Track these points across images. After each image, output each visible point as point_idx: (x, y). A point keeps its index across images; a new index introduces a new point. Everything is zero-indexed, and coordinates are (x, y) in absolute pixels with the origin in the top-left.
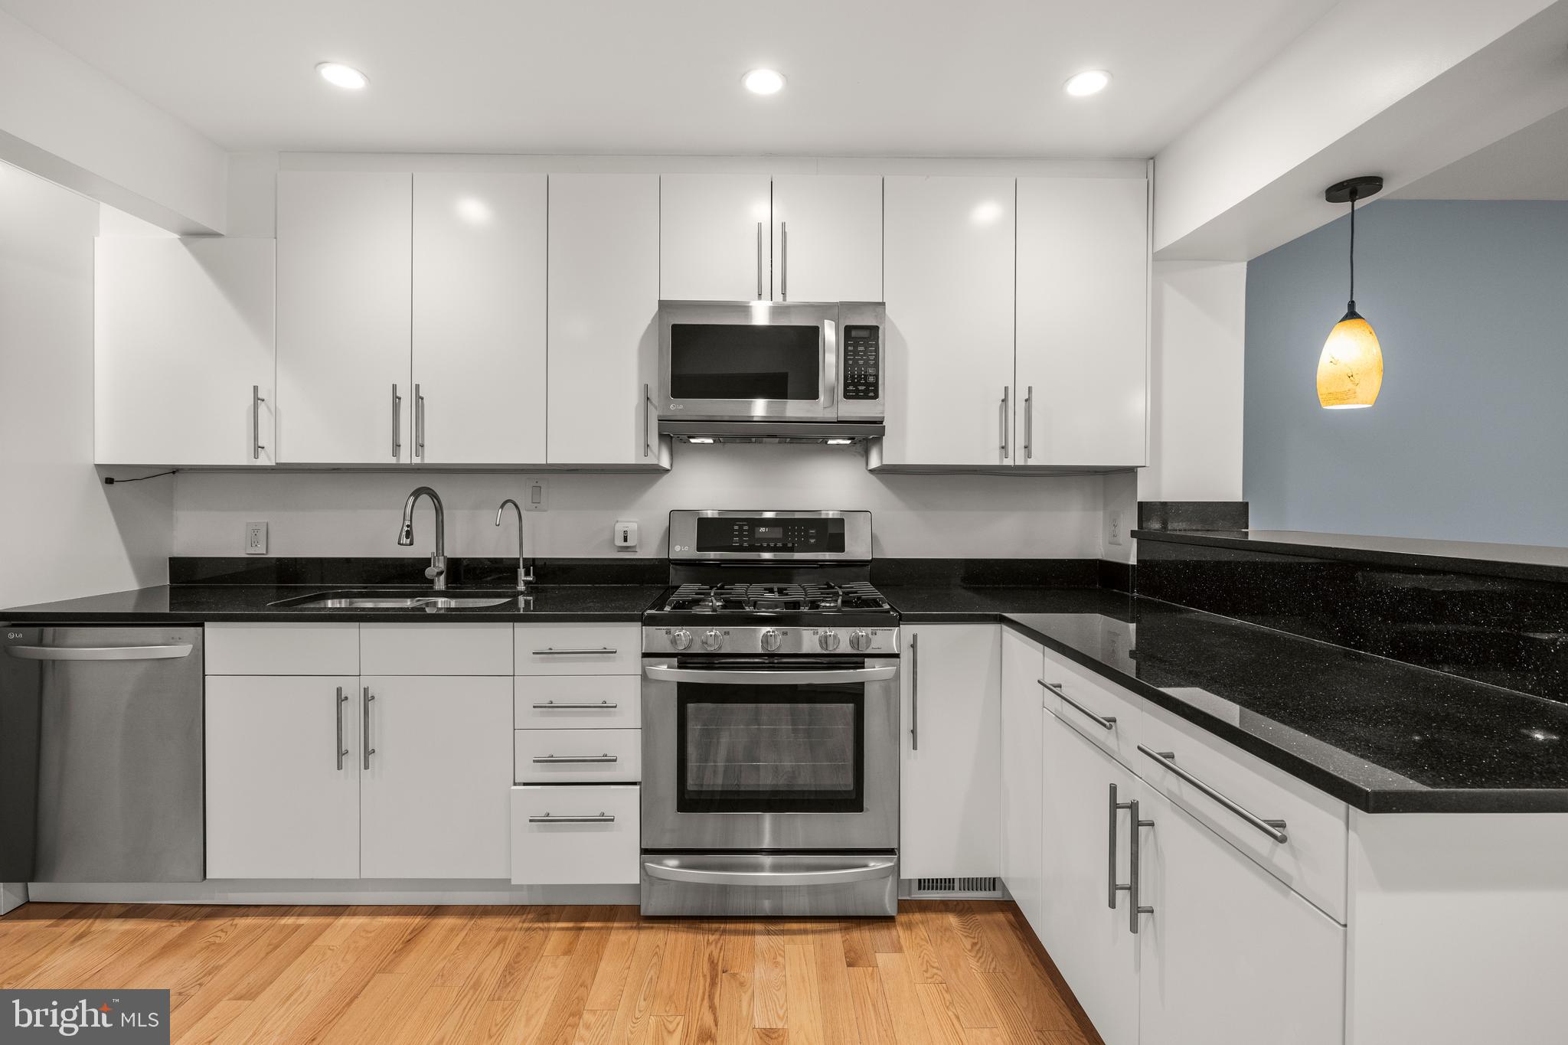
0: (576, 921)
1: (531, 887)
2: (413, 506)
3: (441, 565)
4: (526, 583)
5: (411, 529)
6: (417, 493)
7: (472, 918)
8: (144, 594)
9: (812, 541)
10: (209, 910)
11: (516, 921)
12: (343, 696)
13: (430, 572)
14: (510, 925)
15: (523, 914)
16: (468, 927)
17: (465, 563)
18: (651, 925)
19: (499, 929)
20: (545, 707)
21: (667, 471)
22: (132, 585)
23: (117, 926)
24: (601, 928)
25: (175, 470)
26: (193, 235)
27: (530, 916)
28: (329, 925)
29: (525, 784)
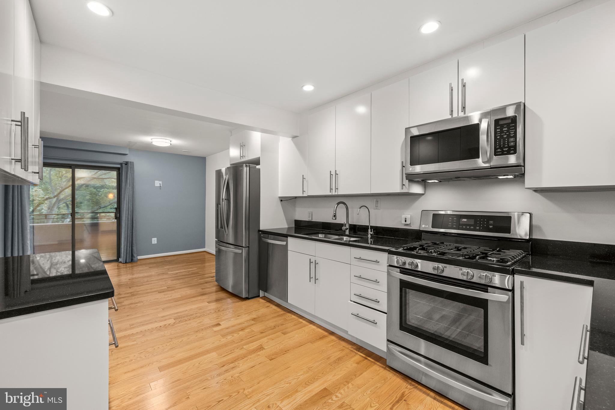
0: (367, 356)
1: (357, 338)
2: (336, 208)
3: (347, 226)
4: (371, 235)
5: (336, 215)
6: (338, 204)
7: (339, 340)
8: (289, 229)
9: (491, 227)
10: (289, 310)
11: (350, 346)
12: (311, 262)
13: (344, 228)
14: (347, 347)
15: (353, 346)
16: (337, 342)
17: (358, 226)
18: (390, 370)
19: (344, 346)
20: (357, 277)
21: (423, 194)
22: (286, 226)
23: (274, 307)
24: (373, 362)
25: (296, 198)
26: (294, 137)
27: (354, 347)
28: (307, 325)
29: (354, 302)
